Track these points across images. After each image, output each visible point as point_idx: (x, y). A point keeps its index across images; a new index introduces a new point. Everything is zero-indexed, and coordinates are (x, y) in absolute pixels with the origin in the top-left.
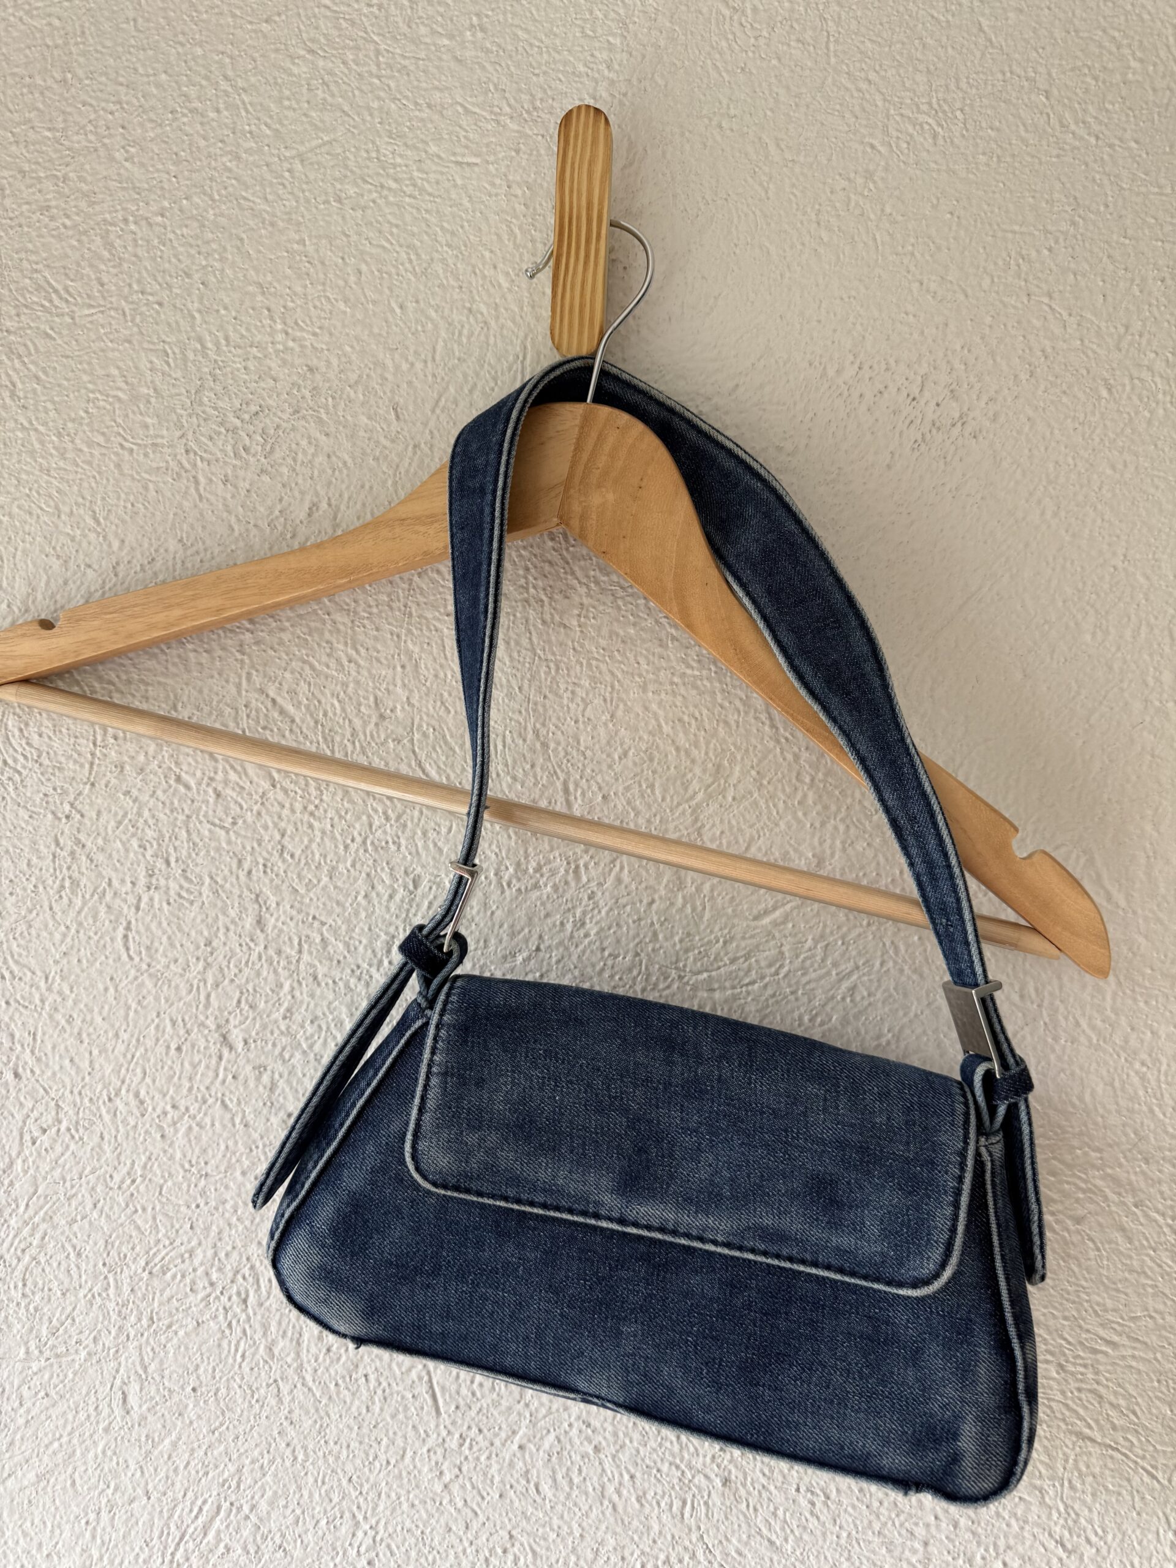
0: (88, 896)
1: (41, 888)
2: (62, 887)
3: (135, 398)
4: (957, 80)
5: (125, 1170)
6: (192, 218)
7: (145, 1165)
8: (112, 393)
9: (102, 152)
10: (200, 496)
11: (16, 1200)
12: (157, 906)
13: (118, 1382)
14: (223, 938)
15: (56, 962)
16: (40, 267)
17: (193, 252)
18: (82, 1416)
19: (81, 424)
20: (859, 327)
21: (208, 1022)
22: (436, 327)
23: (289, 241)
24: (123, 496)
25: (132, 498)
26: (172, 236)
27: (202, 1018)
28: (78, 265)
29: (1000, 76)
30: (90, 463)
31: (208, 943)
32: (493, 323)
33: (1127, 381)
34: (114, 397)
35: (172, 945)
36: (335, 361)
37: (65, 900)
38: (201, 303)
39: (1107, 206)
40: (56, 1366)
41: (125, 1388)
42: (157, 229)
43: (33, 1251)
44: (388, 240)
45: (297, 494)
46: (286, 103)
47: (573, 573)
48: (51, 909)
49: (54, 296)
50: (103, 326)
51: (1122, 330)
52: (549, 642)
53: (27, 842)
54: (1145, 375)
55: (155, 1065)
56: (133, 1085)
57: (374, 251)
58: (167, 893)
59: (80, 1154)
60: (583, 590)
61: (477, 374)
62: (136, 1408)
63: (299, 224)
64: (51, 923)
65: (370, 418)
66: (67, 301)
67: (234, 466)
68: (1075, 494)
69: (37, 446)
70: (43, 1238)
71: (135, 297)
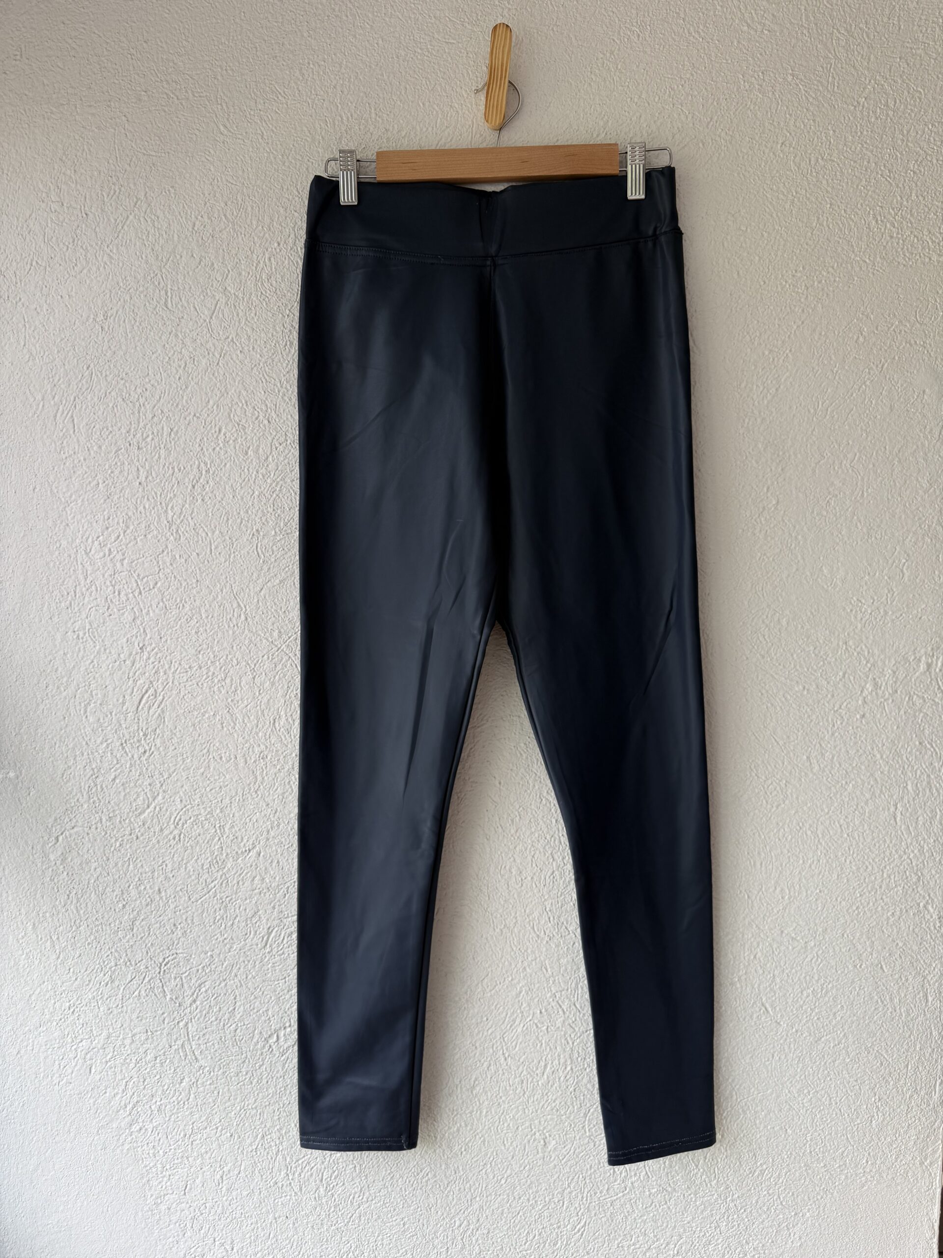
1: (278, 345)
2: (286, 344)
4: (648, 13)
6: (337, 63)
9: (299, 34)
11: (269, 472)
15: (284, 376)
16: (273, 83)
17: (337, 78)
20: (606, 117)
22: (437, 112)
23: (377, 74)
26: (328, 71)
28: (289, 82)
29: (665, 11)
32: (460, 112)
33: (710, 141)
34: (306, 140)
37: (287, 349)
38: (341, 100)
39: (705, 68)
42: (322, 67)
43: (277, 492)
44: (418, 75)
46: (376, 14)
48: (282, 353)
49: (279, 95)
50: (300, 109)
51: (709, 120)
53: (271, 326)
54: (718, 139)
61: (454, 133)
63: (381, 67)
64: (282, 360)
66: (285, 98)
69: (273, 160)
71: (313, 97)
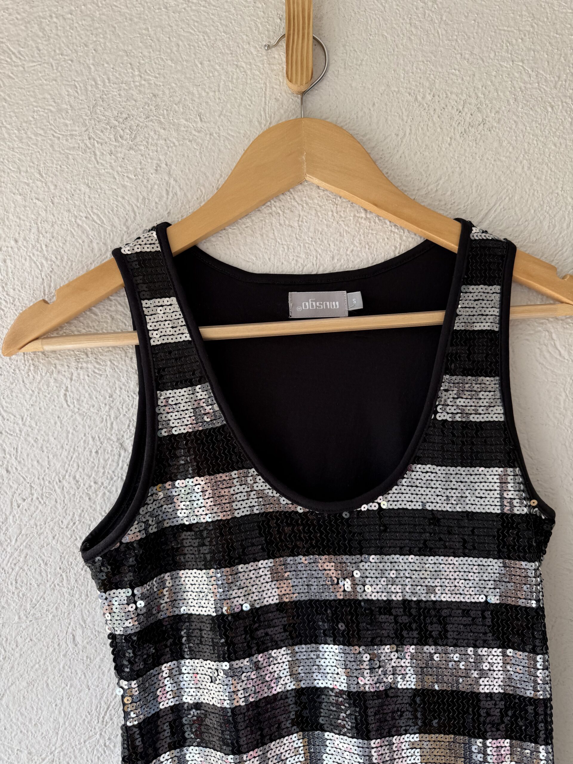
0: (43, 374)
1: (17, 371)
2: (29, 370)
3: (60, 110)
5: (69, 518)
6: (87, 15)
7: (80, 516)
8: (46, 107)
10: (98, 163)
11: (10, 538)
12: (82, 377)
13: (70, 630)
14: (119, 393)
15: (27, 410)
16: (4, 40)
17: (88, 33)
18: (51, 649)
19: (30, 124)
20: (432, 76)
21: (112, 438)
22: (220, 75)
23: (140, 28)
24: (55, 162)
25: (60, 163)
26: (76, 25)
27: (109, 435)
28: (26, 39)
30: (36, 145)
31: (111, 396)
32: (249, 72)
33: (560, 103)
34: (48, 109)
35: (91, 398)
36: (167, 92)
37: (31, 377)
38: (94, 60)
39: (548, 19)
40: (35, 624)
41: (74, 633)
42: (68, 21)
43: (21, 564)
44: (193, 29)
45: (149, 160)
47: (294, 199)
48: (23, 382)
49: (13, 56)
50: (40, 72)
51: (557, 79)
52: (284, 235)
55: (84, 461)
56: (72, 473)
57: (185, 34)
58: (87, 371)
59: (44, 511)
60: (300, 208)
62: (80, 643)
63: (145, 20)
64: (24, 389)
65: (186, 120)
66: (20, 59)
67: (115, 146)
68: (538, 158)
69: (6, 136)
70: (26, 557)
71: (57, 57)
